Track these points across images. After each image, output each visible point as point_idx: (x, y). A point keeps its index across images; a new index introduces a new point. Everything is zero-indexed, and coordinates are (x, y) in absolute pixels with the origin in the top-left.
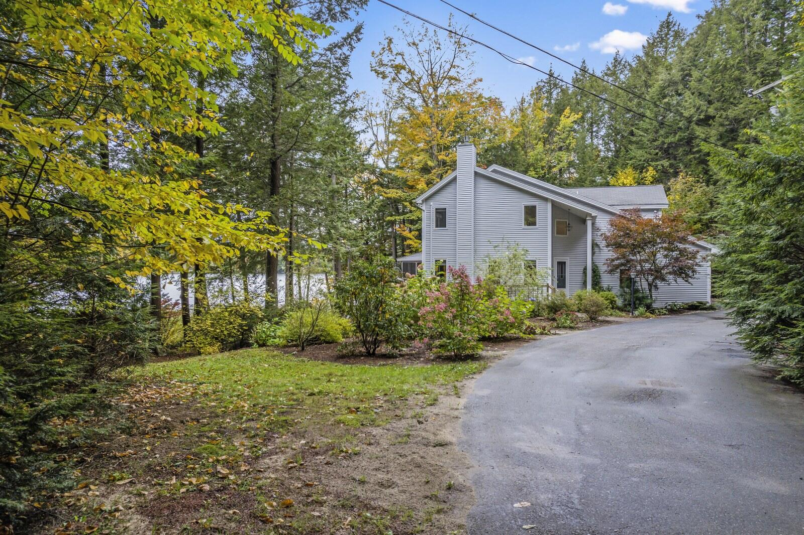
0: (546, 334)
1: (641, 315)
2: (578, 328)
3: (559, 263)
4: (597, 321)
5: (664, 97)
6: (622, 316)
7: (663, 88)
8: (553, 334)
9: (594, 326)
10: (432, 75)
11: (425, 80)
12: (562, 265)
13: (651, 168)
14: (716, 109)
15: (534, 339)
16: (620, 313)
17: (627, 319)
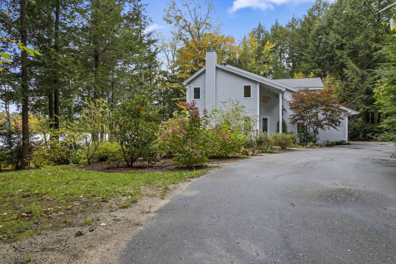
0: (255, 155)
1: (311, 147)
2: (275, 153)
3: (263, 119)
4: (286, 150)
5: (319, 35)
6: (300, 148)
7: (318, 31)
8: (259, 155)
9: (285, 152)
10: (196, 22)
11: (193, 25)
12: (265, 120)
13: (312, 73)
14: (347, 40)
15: (247, 158)
16: (299, 146)
17: (303, 149)
